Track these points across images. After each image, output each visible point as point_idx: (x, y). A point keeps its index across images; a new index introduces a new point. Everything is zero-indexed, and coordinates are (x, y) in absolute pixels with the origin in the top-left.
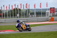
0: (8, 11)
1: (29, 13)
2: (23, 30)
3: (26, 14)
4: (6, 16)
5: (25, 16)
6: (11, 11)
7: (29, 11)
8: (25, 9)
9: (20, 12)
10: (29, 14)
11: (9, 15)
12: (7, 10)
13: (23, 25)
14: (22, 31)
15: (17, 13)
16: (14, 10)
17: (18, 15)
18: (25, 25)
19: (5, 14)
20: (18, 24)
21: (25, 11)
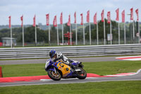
0: (84, 27)
1: (137, 32)
2: (62, 77)
3: (129, 35)
4: (80, 38)
5: (127, 40)
6: (93, 27)
7: (137, 27)
8: (127, 23)
9: (115, 30)
10: (138, 35)
11: (87, 37)
12: (82, 24)
13: (62, 64)
14: (59, 80)
15: (108, 32)
16: (99, 24)
17: (110, 37)
18: (69, 65)
19: (78, 34)
20: (50, 62)
21: (128, 26)
